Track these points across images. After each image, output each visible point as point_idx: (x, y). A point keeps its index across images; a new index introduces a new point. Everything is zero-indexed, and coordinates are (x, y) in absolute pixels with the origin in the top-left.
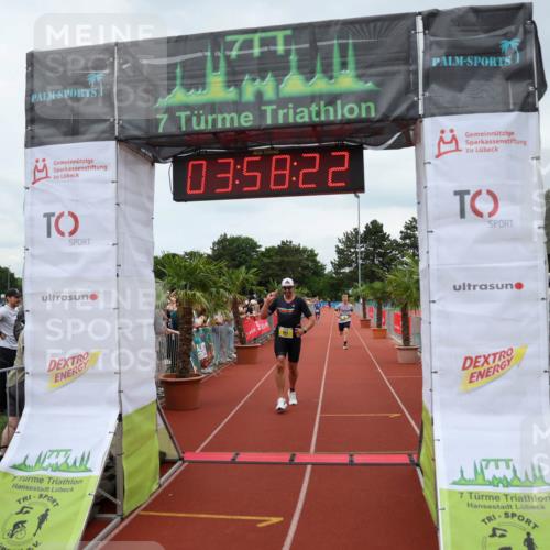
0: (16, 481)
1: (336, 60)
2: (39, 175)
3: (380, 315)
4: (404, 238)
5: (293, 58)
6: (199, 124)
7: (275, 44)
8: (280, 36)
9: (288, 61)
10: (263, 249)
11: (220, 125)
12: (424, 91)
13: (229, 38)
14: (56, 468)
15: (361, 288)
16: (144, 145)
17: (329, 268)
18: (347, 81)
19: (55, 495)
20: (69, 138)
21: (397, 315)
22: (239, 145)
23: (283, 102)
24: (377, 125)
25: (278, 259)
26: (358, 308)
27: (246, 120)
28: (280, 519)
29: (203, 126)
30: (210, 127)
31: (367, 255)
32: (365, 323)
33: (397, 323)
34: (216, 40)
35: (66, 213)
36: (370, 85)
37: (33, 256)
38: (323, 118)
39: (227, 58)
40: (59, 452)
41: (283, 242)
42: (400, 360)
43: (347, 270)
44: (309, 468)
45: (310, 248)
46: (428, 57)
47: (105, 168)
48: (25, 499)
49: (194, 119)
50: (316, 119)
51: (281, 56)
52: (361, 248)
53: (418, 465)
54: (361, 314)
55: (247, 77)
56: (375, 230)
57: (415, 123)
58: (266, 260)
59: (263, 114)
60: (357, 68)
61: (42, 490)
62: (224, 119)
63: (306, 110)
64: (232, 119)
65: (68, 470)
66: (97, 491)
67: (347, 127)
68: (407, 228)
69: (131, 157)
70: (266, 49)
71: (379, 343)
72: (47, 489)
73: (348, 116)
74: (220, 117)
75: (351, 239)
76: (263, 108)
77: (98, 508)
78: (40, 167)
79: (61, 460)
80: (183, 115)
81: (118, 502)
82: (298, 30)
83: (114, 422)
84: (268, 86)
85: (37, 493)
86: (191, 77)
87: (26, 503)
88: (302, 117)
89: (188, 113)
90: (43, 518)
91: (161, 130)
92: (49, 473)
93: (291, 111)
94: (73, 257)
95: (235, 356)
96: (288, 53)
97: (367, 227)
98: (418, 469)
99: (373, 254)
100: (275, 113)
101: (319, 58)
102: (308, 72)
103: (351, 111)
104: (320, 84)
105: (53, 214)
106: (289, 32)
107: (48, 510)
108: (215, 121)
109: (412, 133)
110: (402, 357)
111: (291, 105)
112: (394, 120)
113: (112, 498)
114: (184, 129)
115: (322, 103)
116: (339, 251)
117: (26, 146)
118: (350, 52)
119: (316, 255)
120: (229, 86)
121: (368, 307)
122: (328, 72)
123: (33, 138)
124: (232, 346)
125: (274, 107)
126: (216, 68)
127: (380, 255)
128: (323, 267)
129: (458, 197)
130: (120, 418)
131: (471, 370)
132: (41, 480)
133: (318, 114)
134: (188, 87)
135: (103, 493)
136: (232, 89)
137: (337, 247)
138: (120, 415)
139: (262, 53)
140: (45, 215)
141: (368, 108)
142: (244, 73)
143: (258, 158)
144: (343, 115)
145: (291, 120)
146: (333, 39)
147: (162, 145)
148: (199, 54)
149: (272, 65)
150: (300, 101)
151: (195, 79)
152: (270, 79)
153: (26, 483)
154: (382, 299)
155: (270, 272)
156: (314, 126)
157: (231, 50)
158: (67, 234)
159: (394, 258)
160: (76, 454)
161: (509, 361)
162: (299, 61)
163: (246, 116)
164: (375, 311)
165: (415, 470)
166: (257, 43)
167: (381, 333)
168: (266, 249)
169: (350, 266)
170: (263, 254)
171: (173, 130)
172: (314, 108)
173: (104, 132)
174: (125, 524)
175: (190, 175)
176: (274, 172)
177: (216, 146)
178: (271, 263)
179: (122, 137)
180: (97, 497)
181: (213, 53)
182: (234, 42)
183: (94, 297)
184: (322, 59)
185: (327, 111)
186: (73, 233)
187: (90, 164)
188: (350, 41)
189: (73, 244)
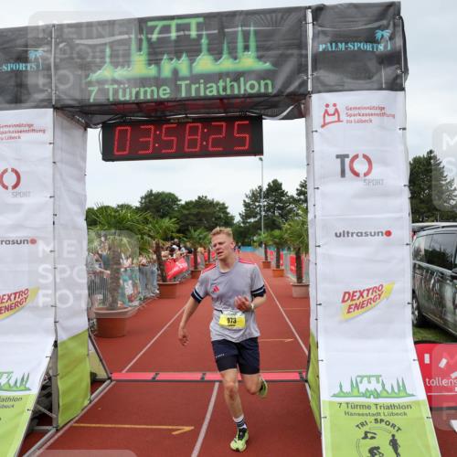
1: (240, 44)
3: (279, 258)
4: (298, 194)
5: (204, 41)
6: (124, 96)
7: (189, 29)
8: (193, 22)
9: (200, 45)
10: (183, 203)
11: (142, 97)
12: (313, 71)
13: (150, 24)
15: (263, 235)
16: (78, 113)
17: (237, 219)
18: (248, 61)
20: (13, 105)
21: (292, 258)
22: (159, 114)
23: (195, 78)
24: (274, 99)
25: (195, 211)
26: (260, 252)
27: (164, 93)
28: (192, 428)
29: (127, 98)
30: (134, 98)
31: (269, 208)
32: (267, 264)
33: (292, 264)
34: (140, 24)
35: (10, 170)
36: (268, 65)
38: (229, 92)
39: (149, 40)
41: (199, 197)
42: (295, 295)
43: (252, 220)
44: (217, 385)
45: (221, 202)
46: (316, 44)
47: (44, 131)
49: (121, 91)
50: (222, 93)
51: (194, 40)
52: (264, 203)
53: (307, 381)
54: (263, 256)
55: (165, 57)
56: (275, 188)
57: (305, 99)
58: (186, 212)
59: (178, 88)
60: (257, 51)
62: (146, 92)
63: (214, 85)
64: (152, 92)
65: (10, 389)
66: (35, 407)
67: (248, 100)
68: (302, 186)
69: (66, 123)
70: (182, 33)
71: (278, 281)
73: (250, 91)
74: (142, 90)
75: (255, 196)
76: (179, 83)
77: (36, 421)
79: (4, 380)
80: (111, 88)
81: (54, 416)
82: (209, 17)
83: (49, 349)
84: (183, 65)
88: (211, 92)
89: (116, 86)
91: (91, 101)
93: (202, 86)
94: (17, 207)
95: (158, 292)
96: (200, 37)
97: (269, 185)
98: (307, 385)
99: (273, 207)
100: (188, 88)
101: (225, 42)
102: (216, 53)
103: (252, 87)
104: (226, 64)
106: (201, 20)
108: (138, 93)
109: (302, 106)
110: (296, 292)
111: (202, 81)
112: (287, 95)
113: (48, 413)
114: (111, 99)
115: (228, 80)
116: (246, 205)
118: (252, 38)
119: (226, 208)
120: (150, 64)
121: (268, 250)
122: (233, 53)
124: (155, 283)
125: (188, 82)
126: (140, 49)
127: (279, 208)
128: (232, 218)
129: (339, 160)
130: (56, 344)
131: (349, 302)
133: (225, 89)
134: (116, 65)
135: (40, 408)
136: (153, 66)
137: (244, 201)
138: (56, 342)
139: (178, 36)
141: (266, 85)
142: (163, 53)
143: (174, 126)
144: (245, 90)
145: (202, 94)
146: (237, 26)
148: (126, 36)
149: (187, 47)
150: (210, 78)
154: (280, 245)
155: (188, 222)
156: (221, 99)
157: (152, 33)
158: (10, 188)
159: (291, 211)
160: (17, 376)
161: (380, 295)
162: (209, 44)
163: (165, 90)
164: (275, 254)
165: (305, 386)
166: (173, 28)
167: (279, 272)
168: (186, 203)
169: (255, 217)
170: (183, 207)
171: (102, 99)
172: (221, 84)
173: (43, 101)
174: (59, 434)
175: (116, 138)
176: (187, 137)
177: (139, 114)
178: (189, 214)
179: (59, 105)
180: (35, 412)
181: (136, 36)
182: (155, 27)
183: (33, 242)
184: (228, 43)
185: (232, 86)
186: (15, 186)
187: (31, 128)
188: (252, 29)
189: (16, 195)
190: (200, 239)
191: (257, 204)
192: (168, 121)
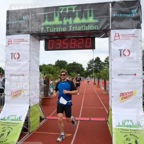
0: (2, 123)
1: (88, 14)
2: (9, 43)
3: (99, 82)
4: (105, 62)
5: (77, 13)
7: (72, 10)
8: (74, 7)
10: (68, 64)
11: (57, 31)
13: (60, 8)
14: (13, 120)
15: (94, 74)
16: (37, 36)
17: (86, 69)
18: (91, 20)
19: (12, 127)
20: (18, 33)
21: (103, 82)
22: (62, 36)
23: (74, 25)
24: (99, 31)
25: (72, 66)
26: (93, 80)
28: (71, 135)
29: (53, 31)
30: (55, 31)
32: (95, 84)
33: (103, 84)
34: (57, 8)
35: (17, 53)
36: (97, 21)
37: (7, 64)
38: (85, 29)
39: (60, 13)
40: (13, 116)
41: (74, 62)
43: (90, 70)
44: (79, 121)
45: (80, 64)
46: (112, 14)
47: (27, 41)
48: (4, 128)
49: (51, 29)
50: (83, 30)
51: (74, 13)
52: (94, 64)
53: (108, 121)
54: (94, 81)
55: (65, 18)
56: (98, 59)
57: (109, 31)
58: (69, 67)
59: (69, 28)
60: (94, 16)
61: (9, 125)
62: (58, 29)
63: (80, 27)
64: (61, 29)
65: (16, 121)
66: (23, 126)
67: (91, 32)
68: (106, 59)
69: (34, 39)
70: (70, 11)
71: (98, 89)
72: (10, 125)
74: (57, 29)
75: (91, 62)
76: (69, 26)
77: (23, 130)
78: (10, 41)
79: (14, 118)
80: (48, 28)
81: (28, 129)
82: (78, 6)
83: (28, 109)
84: (70, 21)
85: (7, 126)
86: (50, 18)
87: (4, 129)
88: (79, 29)
89: (49, 27)
90: (9, 133)
91: (42, 32)
92: (10, 121)
93: (76, 27)
94: (18, 65)
96: (76, 12)
97: (96, 58)
99: (97, 66)
100: (72, 28)
101: (84, 14)
102: (81, 17)
103: (92, 28)
104: (84, 20)
105: (13, 53)
106: (76, 7)
107: (10, 131)
108: (56, 30)
109: (108, 34)
110: (104, 93)
111: (76, 26)
112: (103, 30)
113: (27, 128)
114: (48, 31)
115: (84, 25)
116: (88, 65)
117: (6, 35)
118: (92, 12)
119: (82, 66)
120: (60, 20)
121: (95, 79)
122: (86, 17)
123: (8, 33)
125: (72, 26)
126: (56, 16)
127: (99, 66)
128: (84, 69)
129: (119, 51)
130: (30, 107)
132: (8, 123)
133: (83, 28)
134: (49, 21)
135: (25, 127)
136: (61, 21)
137: (88, 64)
138: (30, 106)
139: (69, 12)
140: (11, 53)
141: (96, 27)
142: (64, 17)
143: (67, 40)
144: (90, 29)
145: (76, 30)
146: (87, 9)
147: (42, 36)
148: (52, 12)
149: (71, 15)
151: (51, 18)
152: (71, 19)
153: (4, 124)
154: (99, 78)
155: (70, 70)
156: (82, 31)
157: (61, 11)
158: (16, 59)
159: (103, 67)
160: (18, 116)
161: (132, 94)
162: (78, 14)
163: (64, 29)
164: (97, 80)
165: (107, 123)
166: (67, 9)
167: (99, 86)
168: (69, 64)
170: (68, 65)
171: (45, 32)
172: (82, 27)
173: (27, 32)
174: (30, 135)
175: (49, 44)
176: (71, 43)
177: (56, 36)
178: (70, 67)
179: (32, 33)
180: (23, 128)
181: (56, 12)
182: (61, 9)
183: (23, 75)
184: (85, 14)
185: (86, 28)
186: (18, 58)
187: (23, 40)
188: (92, 9)
189: (18, 61)
190: (74, 75)
191: (92, 64)
192: (65, 38)
